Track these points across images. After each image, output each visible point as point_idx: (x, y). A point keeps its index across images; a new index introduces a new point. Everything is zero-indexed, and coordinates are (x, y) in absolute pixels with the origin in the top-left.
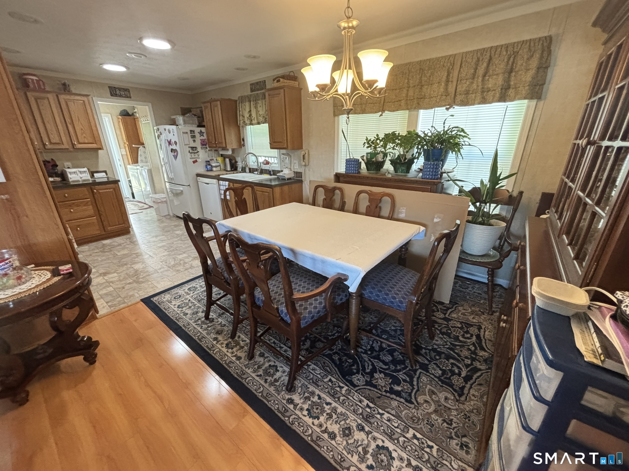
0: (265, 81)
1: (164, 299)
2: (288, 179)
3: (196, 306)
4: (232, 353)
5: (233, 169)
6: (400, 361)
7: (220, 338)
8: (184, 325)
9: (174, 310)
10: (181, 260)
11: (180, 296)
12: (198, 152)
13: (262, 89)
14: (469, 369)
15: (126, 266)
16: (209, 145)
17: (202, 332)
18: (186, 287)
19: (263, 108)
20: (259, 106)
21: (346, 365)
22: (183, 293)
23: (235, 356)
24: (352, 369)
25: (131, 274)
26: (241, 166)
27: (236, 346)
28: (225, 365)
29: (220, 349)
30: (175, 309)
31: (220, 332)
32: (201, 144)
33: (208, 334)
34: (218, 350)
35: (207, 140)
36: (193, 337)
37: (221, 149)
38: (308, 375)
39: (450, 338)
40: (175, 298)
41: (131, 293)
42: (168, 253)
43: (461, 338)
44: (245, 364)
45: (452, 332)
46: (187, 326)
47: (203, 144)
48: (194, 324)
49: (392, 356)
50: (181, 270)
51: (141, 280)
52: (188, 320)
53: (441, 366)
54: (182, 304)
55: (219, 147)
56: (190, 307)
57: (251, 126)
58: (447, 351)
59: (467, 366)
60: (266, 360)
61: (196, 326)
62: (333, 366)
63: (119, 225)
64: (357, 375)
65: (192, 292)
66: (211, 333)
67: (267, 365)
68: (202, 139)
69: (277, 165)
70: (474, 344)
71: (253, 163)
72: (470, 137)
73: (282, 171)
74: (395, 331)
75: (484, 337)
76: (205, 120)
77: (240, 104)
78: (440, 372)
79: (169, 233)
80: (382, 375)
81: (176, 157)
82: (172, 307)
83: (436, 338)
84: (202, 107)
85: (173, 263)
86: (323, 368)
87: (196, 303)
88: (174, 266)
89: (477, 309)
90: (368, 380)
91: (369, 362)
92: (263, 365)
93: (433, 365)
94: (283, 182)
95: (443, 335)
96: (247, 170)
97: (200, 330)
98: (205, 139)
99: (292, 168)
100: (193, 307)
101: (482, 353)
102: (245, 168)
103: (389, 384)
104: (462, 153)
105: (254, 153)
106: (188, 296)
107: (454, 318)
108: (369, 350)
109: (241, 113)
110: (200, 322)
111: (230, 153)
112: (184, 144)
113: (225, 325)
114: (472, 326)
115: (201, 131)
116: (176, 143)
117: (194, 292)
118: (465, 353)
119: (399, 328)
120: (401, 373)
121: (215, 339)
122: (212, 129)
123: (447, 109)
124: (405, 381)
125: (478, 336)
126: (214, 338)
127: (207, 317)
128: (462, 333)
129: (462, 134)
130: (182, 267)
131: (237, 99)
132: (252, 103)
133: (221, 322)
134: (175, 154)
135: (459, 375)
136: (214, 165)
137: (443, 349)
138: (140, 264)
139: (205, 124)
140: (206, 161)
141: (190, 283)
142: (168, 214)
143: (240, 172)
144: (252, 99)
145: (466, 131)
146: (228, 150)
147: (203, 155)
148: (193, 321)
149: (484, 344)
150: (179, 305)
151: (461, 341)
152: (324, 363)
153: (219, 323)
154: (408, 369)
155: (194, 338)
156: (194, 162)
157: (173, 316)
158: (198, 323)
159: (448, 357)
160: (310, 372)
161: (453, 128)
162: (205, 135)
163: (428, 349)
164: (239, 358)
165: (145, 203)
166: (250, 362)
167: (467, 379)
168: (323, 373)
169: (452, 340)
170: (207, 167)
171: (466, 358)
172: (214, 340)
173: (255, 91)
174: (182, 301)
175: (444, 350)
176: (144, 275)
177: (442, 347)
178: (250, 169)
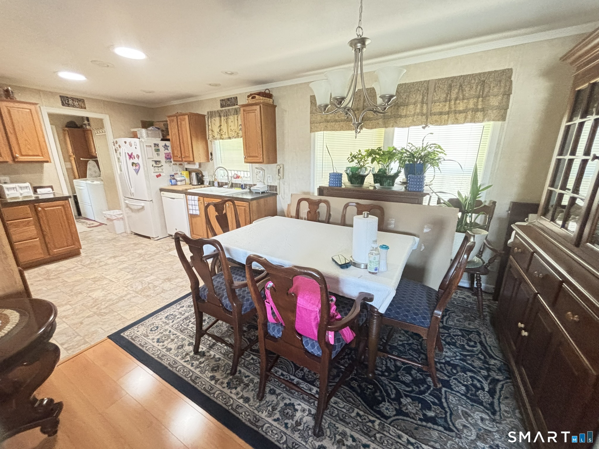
0: (236, 97)
1: (137, 333)
2: (263, 193)
3: (180, 337)
4: (237, 394)
5: (200, 184)
6: (420, 379)
7: (218, 375)
8: (169, 364)
9: (154, 346)
10: (149, 283)
11: (157, 327)
12: (162, 166)
13: (234, 105)
14: (489, 381)
15: (80, 295)
16: (173, 158)
17: (193, 370)
18: (163, 315)
19: (234, 123)
20: (230, 121)
21: (368, 393)
22: (161, 323)
23: (242, 397)
24: (375, 398)
25: (89, 304)
26: (208, 180)
27: (239, 384)
28: (232, 411)
29: (221, 391)
30: (153, 344)
31: (216, 368)
32: (166, 157)
33: (201, 372)
34: (219, 392)
35: (171, 154)
36: (184, 378)
37: (187, 163)
38: (332, 410)
39: (457, 348)
40: (151, 330)
41: (93, 329)
42: (132, 276)
43: (466, 347)
44: (256, 406)
45: (456, 342)
46: (174, 364)
47: (168, 157)
48: (182, 362)
49: (411, 375)
50: (152, 295)
51: (103, 311)
52: (173, 357)
53: (462, 381)
54: (162, 337)
55: (186, 161)
56: (173, 340)
57: (221, 140)
58: (461, 363)
59: (486, 378)
60: (279, 397)
61: (185, 364)
62: (356, 395)
63: (68, 246)
64: (383, 403)
65: (171, 321)
66: (206, 370)
67: (282, 405)
68: (167, 153)
69: (249, 179)
70: (480, 352)
71: (221, 177)
72: (446, 153)
73: (255, 185)
74: (403, 345)
75: (487, 344)
76: (170, 134)
77: (210, 119)
78: (464, 388)
79: (129, 253)
80: (409, 400)
81: (137, 171)
82: (151, 342)
83: (445, 350)
84: (167, 121)
85: (140, 287)
86: (346, 399)
87: (179, 334)
88: (142, 290)
89: (469, 314)
90: (397, 407)
91: (390, 385)
92: (277, 404)
93: (454, 380)
94: (258, 196)
95: (449, 345)
96: (216, 184)
97: (192, 368)
98: (170, 153)
99: (265, 182)
100: (176, 340)
101: (492, 362)
102: (213, 182)
103: (421, 409)
104: (440, 168)
105: (224, 167)
106: (167, 327)
107: (452, 325)
108: (386, 371)
109: (210, 127)
110: (188, 358)
111: (196, 167)
112: (147, 158)
113: (220, 359)
114: (471, 332)
115: (165, 145)
116: (138, 157)
117: (173, 321)
118: (478, 363)
119: (406, 342)
120: (427, 394)
121: (213, 378)
122: (178, 143)
123: (424, 128)
124: (434, 403)
125: (481, 343)
126: (211, 377)
127: (196, 351)
128: (466, 341)
129: (439, 150)
130: (152, 292)
131: (206, 114)
132: (222, 118)
133: (215, 355)
134: (137, 168)
135: (483, 389)
136: (178, 179)
137: (455, 361)
138: (99, 291)
139: (169, 137)
140: (171, 176)
141: (166, 310)
142: (124, 231)
143: (208, 186)
144: (222, 115)
145: (442, 147)
146: (195, 164)
147: (168, 169)
148: (180, 357)
149: (490, 351)
150: (158, 339)
151: (468, 351)
152: (344, 393)
153: (212, 357)
154: (432, 389)
155: (186, 379)
156: (157, 176)
157: (153, 354)
158: (187, 360)
159: (465, 370)
160: (332, 406)
161: (431, 145)
162: (170, 148)
163: (442, 363)
164: (247, 400)
165: (94, 221)
166: (261, 404)
167: (492, 392)
168: (348, 406)
169: (460, 349)
170: (171, 182)
171: (481, 368)
172: (212, 380)
173: (225, 107)
174: (162, 333)
175: (457, 362)
176: (106, 305)
177: (454, 359)
178: (218, 183)
